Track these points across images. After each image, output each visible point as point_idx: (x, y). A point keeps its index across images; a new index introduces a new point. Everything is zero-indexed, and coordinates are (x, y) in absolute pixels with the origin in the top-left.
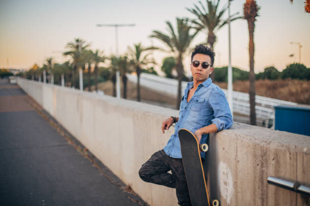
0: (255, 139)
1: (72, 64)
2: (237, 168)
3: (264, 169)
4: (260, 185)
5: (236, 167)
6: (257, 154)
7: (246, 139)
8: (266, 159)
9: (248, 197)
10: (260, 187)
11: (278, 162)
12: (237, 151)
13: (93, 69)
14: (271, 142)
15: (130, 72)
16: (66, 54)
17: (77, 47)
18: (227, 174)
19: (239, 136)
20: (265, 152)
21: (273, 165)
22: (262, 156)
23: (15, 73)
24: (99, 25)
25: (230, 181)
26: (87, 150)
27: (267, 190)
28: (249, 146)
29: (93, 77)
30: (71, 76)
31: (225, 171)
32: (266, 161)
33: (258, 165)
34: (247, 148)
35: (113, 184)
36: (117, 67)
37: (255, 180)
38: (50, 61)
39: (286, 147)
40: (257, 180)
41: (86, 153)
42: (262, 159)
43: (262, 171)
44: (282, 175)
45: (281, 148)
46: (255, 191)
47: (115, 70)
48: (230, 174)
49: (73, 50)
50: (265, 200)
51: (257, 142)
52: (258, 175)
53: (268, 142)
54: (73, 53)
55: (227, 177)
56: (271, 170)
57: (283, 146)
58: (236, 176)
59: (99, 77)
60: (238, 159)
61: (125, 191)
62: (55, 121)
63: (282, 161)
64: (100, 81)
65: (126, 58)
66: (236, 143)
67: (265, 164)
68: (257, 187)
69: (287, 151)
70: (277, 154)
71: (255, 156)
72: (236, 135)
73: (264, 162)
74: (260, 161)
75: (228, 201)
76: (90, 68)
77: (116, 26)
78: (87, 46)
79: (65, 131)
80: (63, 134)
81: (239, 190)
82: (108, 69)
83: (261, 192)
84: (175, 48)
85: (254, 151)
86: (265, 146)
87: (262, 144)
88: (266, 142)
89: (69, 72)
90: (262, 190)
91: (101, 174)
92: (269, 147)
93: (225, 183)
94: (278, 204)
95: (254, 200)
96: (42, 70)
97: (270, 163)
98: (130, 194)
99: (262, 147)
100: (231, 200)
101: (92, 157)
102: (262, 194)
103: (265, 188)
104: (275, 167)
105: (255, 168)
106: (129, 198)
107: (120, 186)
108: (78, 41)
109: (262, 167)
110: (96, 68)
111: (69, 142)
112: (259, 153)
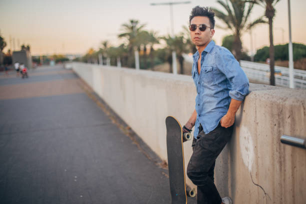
0: (273, 98)
1: (128, 46)
2: (257, 132)
3: (281, 129)
4: (278, 147)
5: (256, 129)
6: (274, 113)
7: (264, 98)
8: (283, 118)
9: (267, 161)
10: (278, 150)
11: (293, 120)
12: (256, 112)
13: (148, 51)
14: (287, 98)
15: (187, 52)
16: (121, 36)
17: (132, 28)
18: (248, 139)
19: (258, 96)
20: (281, 110)
21: (289, 123)
22: (279, 115)
23: (71, 58)
24: (153, 4)
25: (251, 146)
26: (130, 129)
27: (284, 152)
28: (267, 105)
29: (149, 60)
30: (126, 58)
31: (246, 135)
32: (283, 119)
33: (275, 125)
34: (265, 107)
35: (150, 160)
36: (173, 48)
37: (273, 143)
38: (105, 44)
39: (301, 102)
40: (275, 142)
41: (128, 131)
42: (279, 118)
43: (279, 132)
44: (298, 133)
45: (296, 104)
46: (273, 154)
47: (171, 51)
48: (250, 138)
49: (128, 31)
50: (283, 163)
51: (275, 99)
52: (276, 136)
53: (285, 98)
54: (129, 34)
55: (248, 142)
56: (287, 129)
57: (298, 101)
58: (256, 140)
59: (156, 59)
60: (258, 121)
61: (161, 167)
62: (103, 102)
63: (297, 118)
64: (158, 64)
65: (182, 38)
66: (255, 104)
67: (281, 124)
68: (275, 150)
69: (301, 106)
70: (292, 111)
71: (272, 115)
72: (255, 95)
73: (280, 121)
74: (277, 120)
75: (250, 168)
76: (145, 50)
77: (171, 4)
78: (142, 27)
79: (111, 111)
80: (108, 114)
81: (259, 155)
82: (164, 50)
83: (278, 155)
84: (232, 25)
85: (272, 111)
86: (281, 103)
87: (278, 102)
88: (282, 99)
89: (124, 54)
90: (280, 153)
91: (140, 151)
92: (285, 104)
93: (247, 149)
94: (295, 167)
95: (273, 165)
96: (98, 53)
97: (286, 122)
98: (165, 170)
99: (278, 105)
100: (253, 167)
101: (133, 134)
102: (280, 158)
103: (282, 150)
104: (291, 125)
105: (272, 128)
106: (163, 173)
107: (156, 162)
108: (132, 22)
109: (279, 127)
110: (152, 49)
111: (113, 122)
112: (275, 111)
